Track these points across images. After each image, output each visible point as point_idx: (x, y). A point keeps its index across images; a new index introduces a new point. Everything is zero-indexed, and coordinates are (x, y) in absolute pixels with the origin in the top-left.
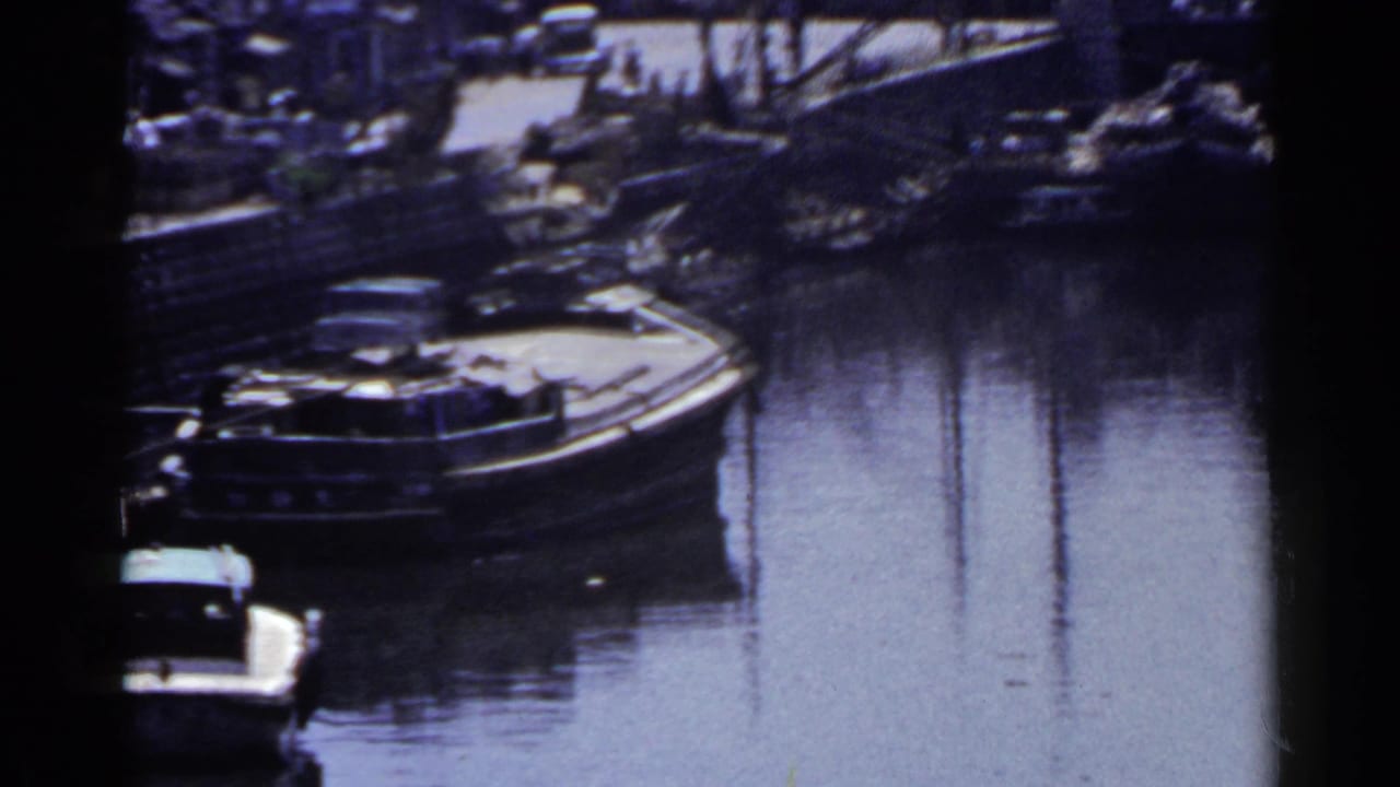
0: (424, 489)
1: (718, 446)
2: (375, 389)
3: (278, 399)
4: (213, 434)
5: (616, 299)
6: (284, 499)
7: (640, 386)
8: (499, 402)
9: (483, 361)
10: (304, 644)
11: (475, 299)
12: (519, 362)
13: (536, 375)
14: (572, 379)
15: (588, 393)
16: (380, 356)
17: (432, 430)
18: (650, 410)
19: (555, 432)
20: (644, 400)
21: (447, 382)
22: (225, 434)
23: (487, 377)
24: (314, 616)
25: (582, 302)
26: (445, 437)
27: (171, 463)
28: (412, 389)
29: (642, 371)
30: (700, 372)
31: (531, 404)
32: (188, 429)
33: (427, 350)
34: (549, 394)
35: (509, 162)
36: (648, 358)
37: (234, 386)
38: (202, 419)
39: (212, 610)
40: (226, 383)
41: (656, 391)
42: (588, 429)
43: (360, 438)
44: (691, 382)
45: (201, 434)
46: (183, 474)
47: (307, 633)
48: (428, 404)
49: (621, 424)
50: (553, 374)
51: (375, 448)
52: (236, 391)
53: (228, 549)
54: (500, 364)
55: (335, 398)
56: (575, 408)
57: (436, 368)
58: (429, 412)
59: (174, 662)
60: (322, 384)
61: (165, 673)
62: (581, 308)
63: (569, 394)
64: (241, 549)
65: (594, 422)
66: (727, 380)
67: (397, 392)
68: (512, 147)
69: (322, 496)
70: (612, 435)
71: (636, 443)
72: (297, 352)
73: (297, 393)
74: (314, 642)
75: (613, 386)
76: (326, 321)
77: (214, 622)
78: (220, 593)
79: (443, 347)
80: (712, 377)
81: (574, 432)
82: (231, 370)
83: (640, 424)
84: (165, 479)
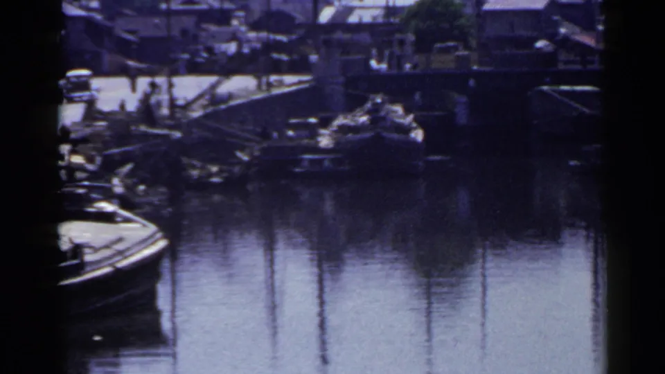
1: (156, 276)
5: (108, 207)
7: (120, 247)
14: (87, 243)
15: (96, 250)
18: (126, 258)
19: (80, 268)
20: (122, 253)
25: (92, 207)
29: (120, 240)
30: (148, 241)
31: (69, 255)
34: (77, 250)
36: (124, 234)
41: (128, 249)
42: (94, 267)
44: (143, 246)
49: (110, 265)
50: (78, 241)
56: (89, 257)
62: (92, 210)
63: (87, 250)
65: (97, 264)
66: (162, 244)
70: (106, 270)
71: (118, 272)
75: (107, 247)
80: (153, 243)
81: (88, 268)
83: (120, 265)
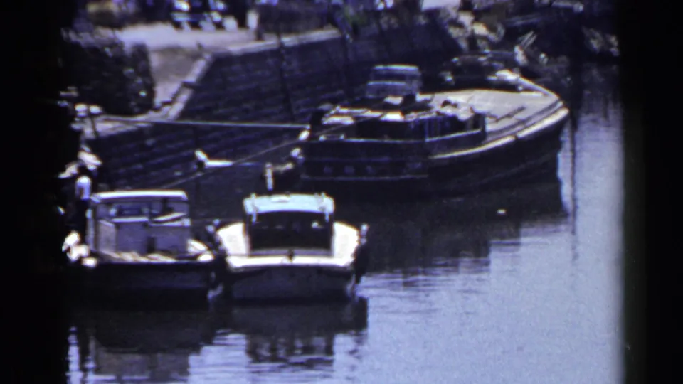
0: (419, 165)
1: (558, 146)
2: (395, 117)
3: (349, 121)
4: (317, 138)
5: (510, 76)
6: (349, 169)
7: (521, 116)
8: (454, 123)
9: (446, 103)
10: (360, 241)
11: (443, 73)
12: (464, 104)
13: (472, 109)
14: (489, 113)
15: (497, 120)
16: (397, 100)
17: (422, 136)
18: (527, 127)
19: (481, 138)
20: (524, 123)
21: (430, 113)
22: (322, 138)
23: (449, 111)
24: (364, 227)
25: (494, 75)
26: (428, 140)
27: (296, 152)
28: (413, 116)
29: (521, 109)
30: (550, 110)
31: (470, 123)
32: (304, 135)
33: (420, 98)
34: (478, 119)
35: (453, 14)
36: (527, 103)
37: (327, 115)
38: (311, 131)
39: (315, 225)
40: (322, 114)
41: (529, 118)
42: (495, 137)
43: (387, 140)
44: (545, 114)
45: (310, 138)
46: (301, 158)
47: (361, 236)
48: (420, 125)
49: (511, 135)
50: (479, 110)
51: (395, 145)
52: (327, 118)
53: (323, 194)
54: (455, 105)
55: (375, 122)
56: (490, 127)
57: (424, 107)
58: (421, 129)
59: (296, 251)
60: (369, 114)
61: (291, 256)
62: (493, 78)
63: (488, 120)
64: (329, 194)
65: (499, 133)
66: (563, 113)
67: (405, 118)
68: (455, 8)
69: (369, 168)
70: (508, 139)
71: (519, 143)
72: (358, 98)
73: (356, 118)
74: (364, 241)
75: (509, 116)
76: (371, 83)
77: (315, 230)
78: (319, 216)
79: (428, 97)
80: (555, 112)
81: (489, 138)
82: (325, 107)
83: (521, 135)
84: (293, 160)
